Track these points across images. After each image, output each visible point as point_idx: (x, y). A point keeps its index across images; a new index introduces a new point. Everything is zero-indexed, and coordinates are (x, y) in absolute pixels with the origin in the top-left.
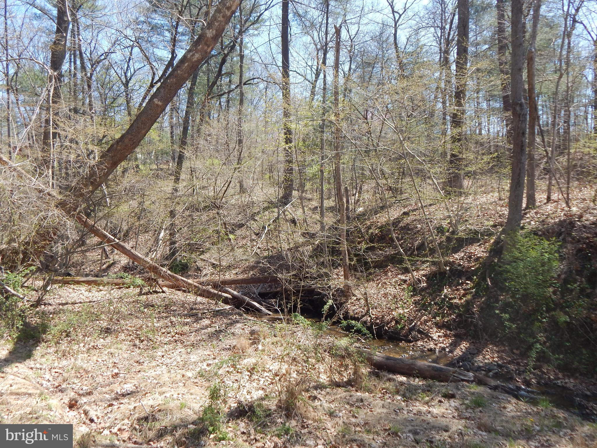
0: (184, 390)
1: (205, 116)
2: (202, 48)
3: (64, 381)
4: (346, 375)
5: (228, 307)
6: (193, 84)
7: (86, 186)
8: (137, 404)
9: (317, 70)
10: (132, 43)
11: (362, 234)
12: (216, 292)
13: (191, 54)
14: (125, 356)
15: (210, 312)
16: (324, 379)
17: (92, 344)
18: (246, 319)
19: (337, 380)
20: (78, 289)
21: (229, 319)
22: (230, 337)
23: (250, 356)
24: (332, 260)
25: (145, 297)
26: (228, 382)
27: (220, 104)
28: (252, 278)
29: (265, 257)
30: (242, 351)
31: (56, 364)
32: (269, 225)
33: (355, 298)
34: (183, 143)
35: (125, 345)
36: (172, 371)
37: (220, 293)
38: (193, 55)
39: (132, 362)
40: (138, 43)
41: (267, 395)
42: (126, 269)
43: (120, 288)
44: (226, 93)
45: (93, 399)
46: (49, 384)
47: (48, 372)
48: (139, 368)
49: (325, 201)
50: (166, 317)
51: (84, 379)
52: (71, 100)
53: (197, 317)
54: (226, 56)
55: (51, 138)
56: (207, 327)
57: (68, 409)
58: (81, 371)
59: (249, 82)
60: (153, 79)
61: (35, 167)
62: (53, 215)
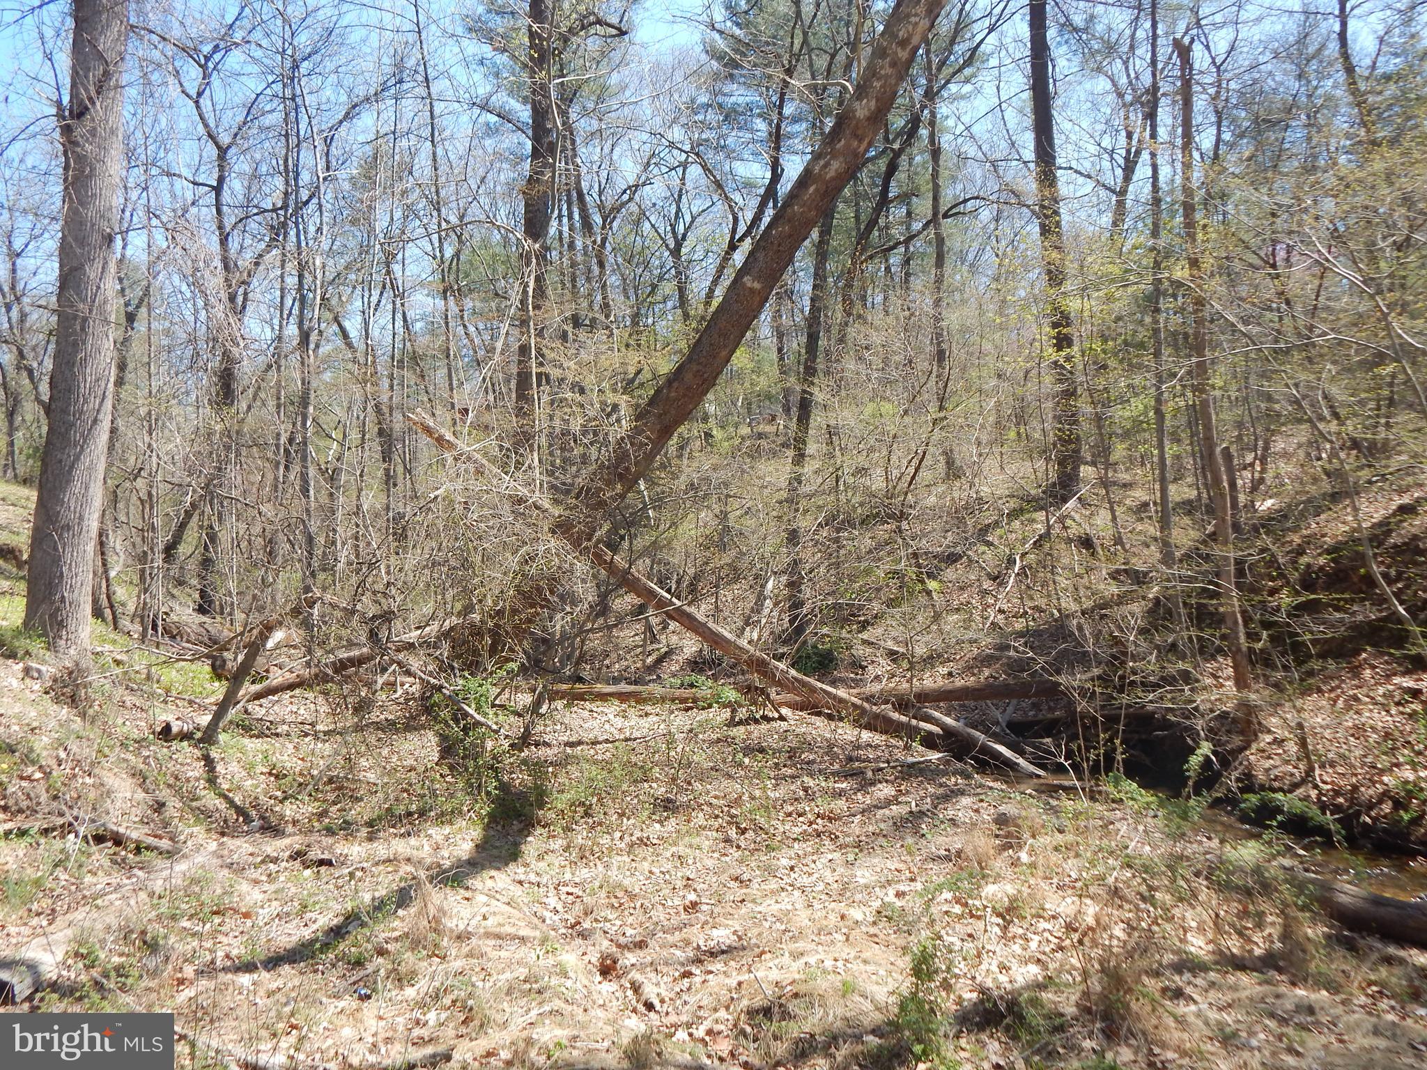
0: (847, 950)
1: (853, 302)
2: (847, 146)
3: (586, 914)
4: (1260, 941)
5: (934, 756)
6: (826, 232)
7: (609, 483)
8: (745, 977)
9: (1127, 159)
10: (684, 156)
11: (1279, 568)
12: (904, 719)
13: (822, 162)
14: (710, 863)
15: (894, 767)
16: (1198, 946)
17: (638, 834)
18: (981, 786)
19: (1235, 951)
20: (599, 710)
21: (941, 785)
22: (945, 830)
23: (998, 878)
24: (1200, 639)
25: (742, 729)
26: (951, 939)
27: (888, 269)
28: (989, 686)
29: (1020, 634)
30: (979, 863)
31: (568, 876)
32: (1023, 555)
33: (1269, 738)
34: (810, 371)
35: (707, 838)
36: (817, 905)
37: (914, 722)
38: (827, 165)
39: (725, 878)
40: (697, 154)
41: (1050, 978)
42: (697, 665)
43: (687, 710)
44: (900, 243)
45: (649, 959)
46: (556, 918)
47: (552, 892)
48: (741, 892)
49: (1171, 487)
50: (793, 777)
51: (626, 913)
52: (566, 298)
53: (864, 779)
54: (897, 154)
55: (535, 385)
56: (888, 803)
57: (598, 978)
58: (620, 894)
59: (954, 211)
60: (734, 231)
61: (508, 450)
62: (548, 550)
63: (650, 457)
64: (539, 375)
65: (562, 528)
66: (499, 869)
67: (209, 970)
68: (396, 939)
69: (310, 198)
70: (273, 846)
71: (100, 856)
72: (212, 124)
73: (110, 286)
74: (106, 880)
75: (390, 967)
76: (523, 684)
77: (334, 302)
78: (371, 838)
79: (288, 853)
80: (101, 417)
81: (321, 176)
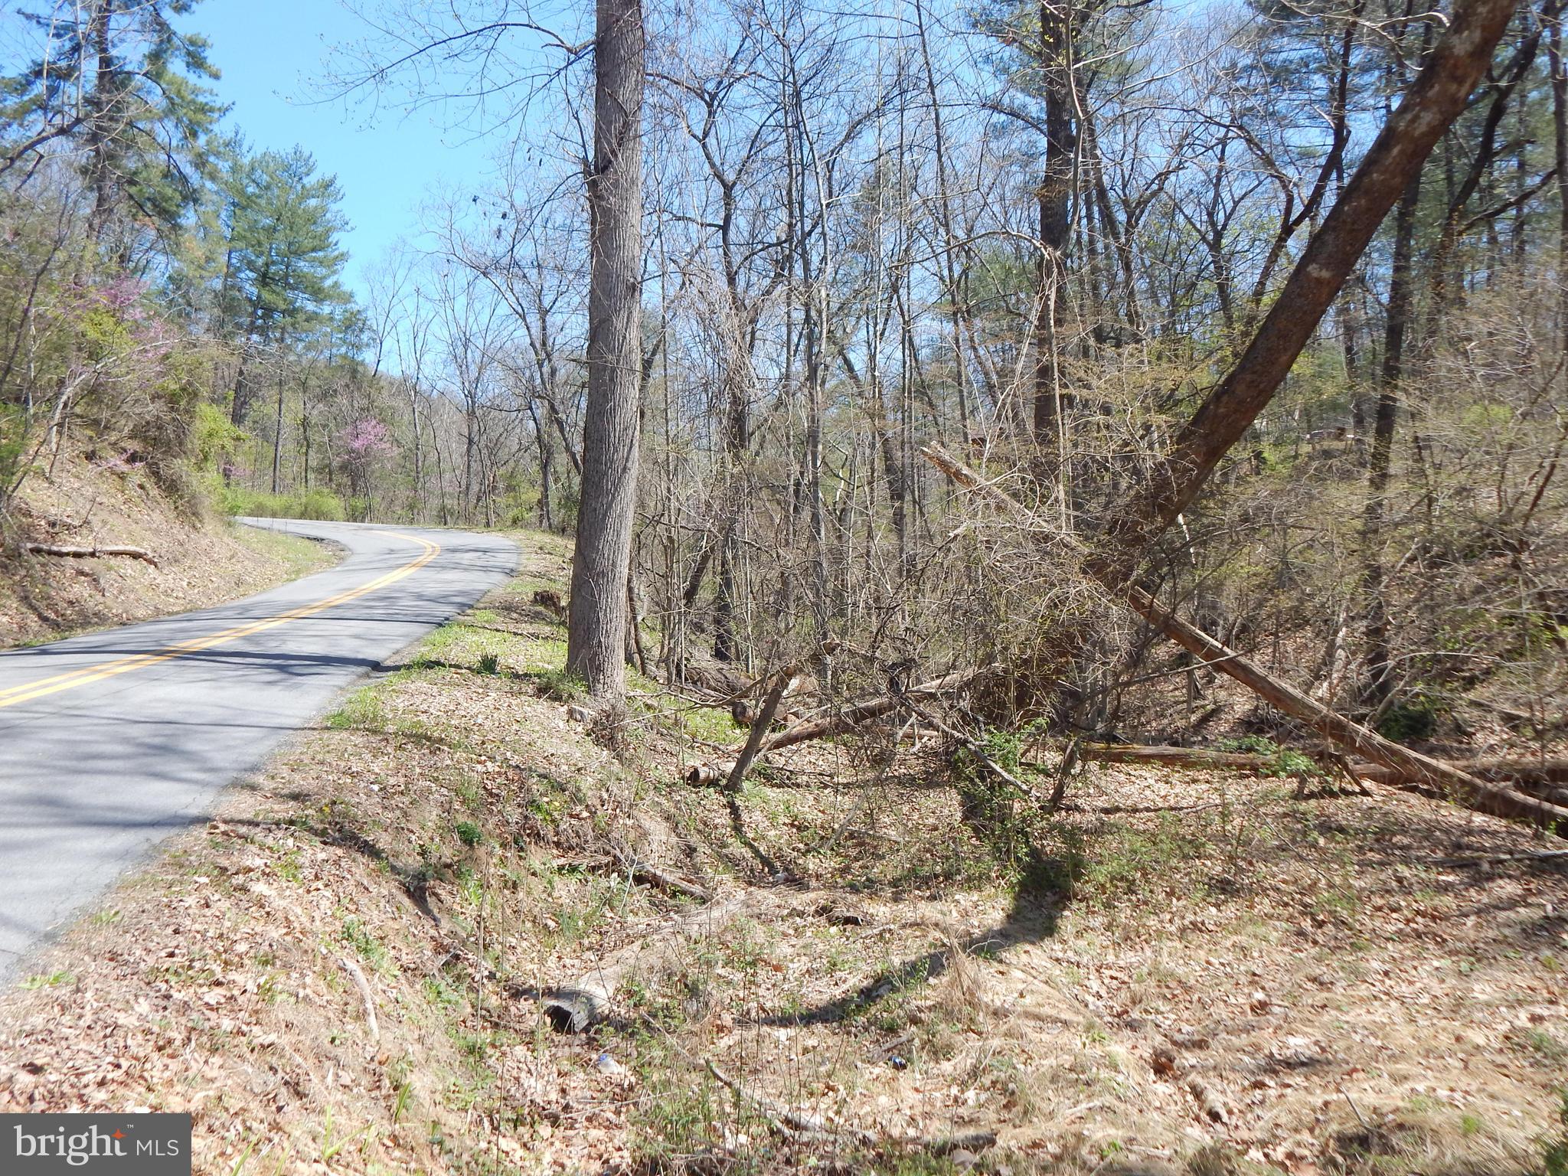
0: (1466, 1080)
2: (1442, 92)
3: (1134, 1003)
6: (1409, 202)
7: (1148, 516)
8: (1332, 1096)
12: (1531, 801)
13: (1409, 116)
14: (1280, 958)
15: (1519, 860)
17: (1190, 917)
20: (1138, 773)
25: (1313, 802)
27: (1493, 239)
31: (1111, 958)
34: (1391, 371)
35: (1275, 929)
36: (1422, 1022)
37: (1546, 805)
38: (1416, 118)
39: (1299, 977)
40: (1241, 128)
42: (1253, 725)
43: (1242, 777)
44: (1510, 205)
45: (1211, 1062)
46: (1099, 1003)
47: (1094, 975)
48: (1321, 997)
50: (1381, 864)
51: (1181, 1006)
53: (1479, 872)
54: (1505, 93)
55: (1058, 410)
56: (1513, 904)
57: (1152, 1076)
58: (1174, 984)
60: (1288, 211)
61: (1032, 482)
62: (1079, 593)
63: (1195, 485)
64: (1062, 397)
65: (1094, 567)
66: (1033, 943)
67: (744, 1021)
68: (930, 1009)
69: (814, 227)
70: (798, 900)
71: (640, 896)
72: (717, 161)
73: (634, 335)
74: (646, 921)
75: (925, 1037)
76: (1050, 741)
77: (839, 334)
78: (896, 899)
79: (813, 908)
80: (629, 465)
81: (824, 202)
